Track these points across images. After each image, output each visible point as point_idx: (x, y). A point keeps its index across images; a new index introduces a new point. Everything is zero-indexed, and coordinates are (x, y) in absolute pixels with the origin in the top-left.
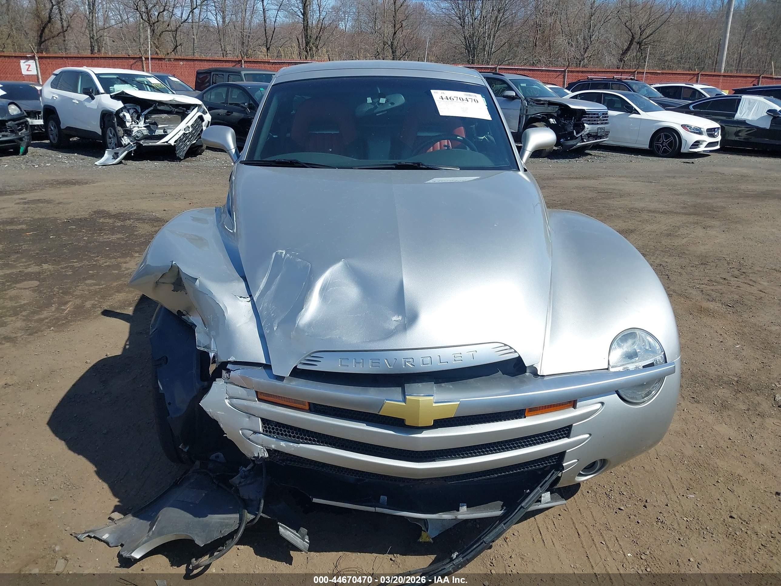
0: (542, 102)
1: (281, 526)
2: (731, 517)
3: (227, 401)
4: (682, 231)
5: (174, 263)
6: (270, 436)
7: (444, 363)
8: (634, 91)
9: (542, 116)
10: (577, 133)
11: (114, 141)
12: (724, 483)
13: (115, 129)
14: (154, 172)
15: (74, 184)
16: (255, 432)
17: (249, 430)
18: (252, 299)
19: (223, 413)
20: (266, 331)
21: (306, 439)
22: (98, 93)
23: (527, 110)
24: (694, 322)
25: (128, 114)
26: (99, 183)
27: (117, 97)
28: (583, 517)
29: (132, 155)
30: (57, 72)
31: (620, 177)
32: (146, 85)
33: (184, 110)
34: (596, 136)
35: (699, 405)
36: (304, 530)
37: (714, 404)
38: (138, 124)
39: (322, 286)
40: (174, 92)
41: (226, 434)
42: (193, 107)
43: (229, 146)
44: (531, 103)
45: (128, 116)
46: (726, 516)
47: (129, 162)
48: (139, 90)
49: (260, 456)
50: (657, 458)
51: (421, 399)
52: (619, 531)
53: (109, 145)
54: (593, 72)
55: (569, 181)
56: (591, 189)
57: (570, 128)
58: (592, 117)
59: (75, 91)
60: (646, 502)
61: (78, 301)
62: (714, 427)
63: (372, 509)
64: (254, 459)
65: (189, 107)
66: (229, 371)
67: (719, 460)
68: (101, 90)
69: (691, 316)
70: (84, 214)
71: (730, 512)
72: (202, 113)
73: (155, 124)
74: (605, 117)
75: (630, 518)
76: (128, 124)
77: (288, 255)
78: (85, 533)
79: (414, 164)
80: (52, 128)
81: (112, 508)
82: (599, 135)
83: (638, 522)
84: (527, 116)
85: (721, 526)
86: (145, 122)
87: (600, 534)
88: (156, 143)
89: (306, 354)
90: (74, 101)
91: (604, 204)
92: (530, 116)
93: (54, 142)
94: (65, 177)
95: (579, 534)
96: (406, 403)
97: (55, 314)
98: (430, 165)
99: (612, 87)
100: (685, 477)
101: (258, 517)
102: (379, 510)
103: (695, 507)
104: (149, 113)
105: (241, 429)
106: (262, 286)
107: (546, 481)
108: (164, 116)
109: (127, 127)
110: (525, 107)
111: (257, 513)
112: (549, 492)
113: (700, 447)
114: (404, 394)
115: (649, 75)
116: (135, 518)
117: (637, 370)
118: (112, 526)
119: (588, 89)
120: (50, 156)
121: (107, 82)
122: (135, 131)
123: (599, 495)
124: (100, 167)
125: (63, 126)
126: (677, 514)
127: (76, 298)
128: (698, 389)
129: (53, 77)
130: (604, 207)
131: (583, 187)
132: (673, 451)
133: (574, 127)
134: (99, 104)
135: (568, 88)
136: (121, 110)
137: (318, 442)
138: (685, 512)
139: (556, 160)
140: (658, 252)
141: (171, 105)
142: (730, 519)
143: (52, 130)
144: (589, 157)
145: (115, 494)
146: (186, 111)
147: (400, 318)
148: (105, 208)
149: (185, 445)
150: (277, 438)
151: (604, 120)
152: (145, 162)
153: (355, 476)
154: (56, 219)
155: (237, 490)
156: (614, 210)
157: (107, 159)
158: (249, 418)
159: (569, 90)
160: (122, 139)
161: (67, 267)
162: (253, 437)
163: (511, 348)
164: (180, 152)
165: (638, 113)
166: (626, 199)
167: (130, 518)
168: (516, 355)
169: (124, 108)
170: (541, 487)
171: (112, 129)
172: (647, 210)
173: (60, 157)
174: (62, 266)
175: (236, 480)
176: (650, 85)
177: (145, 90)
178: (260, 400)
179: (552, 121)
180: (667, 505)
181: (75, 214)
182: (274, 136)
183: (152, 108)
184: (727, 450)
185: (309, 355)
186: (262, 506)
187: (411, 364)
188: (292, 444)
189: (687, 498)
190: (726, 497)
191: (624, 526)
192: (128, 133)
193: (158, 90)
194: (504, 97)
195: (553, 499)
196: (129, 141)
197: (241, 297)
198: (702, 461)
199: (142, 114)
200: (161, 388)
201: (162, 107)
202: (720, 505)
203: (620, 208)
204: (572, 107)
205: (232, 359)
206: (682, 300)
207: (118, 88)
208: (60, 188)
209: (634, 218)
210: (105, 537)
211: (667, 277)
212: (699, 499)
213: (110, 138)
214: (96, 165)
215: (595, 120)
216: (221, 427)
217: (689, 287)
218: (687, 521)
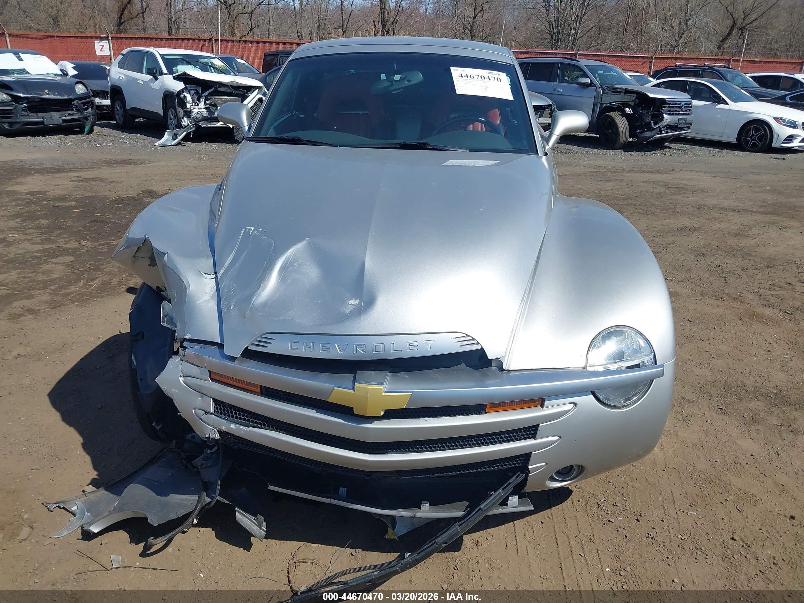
0: (618, 90)
1: (239, 512)
2: (732, 539)
3: (181, 379)
4: (754, 231)
5: (147, 236)
6: (221, 417)
7: (398, 351)
8: (727, 80)
9: (617, 105)
10: (655, 124)
11: (174, 122)
12: (734, 502)
13: (175, 109)
14: (210, 154)
15: (130, 164)
16: (207, 413)
17: (201, 410)
18: (216, 277)
19: (177, 391)
20: (224, 310)
21: (256, 423)
22: (162, 73)
23: (602, 98)
24: (743, 328)
25: (189, 95)
26: (154, 163)
27: (178, 78)
28: (566, 526)
29: (191, 136)
30: (124, 52)
31: (697, 172)
32: (210, 66)
33: (244, 92)
34: (676, 128)
35: (726, 416)
36: (261, 518)
37: (743, 417)
38: (198, 105)
39: (282, 266)
40: (237, 74)
41: (180, 413)
42: (254, 89)
43: (243, 123)
44: (606, 91)
45: (189, 97)
46: (726, 538)
47: (188, 144)
48: (202, 71)
49: (211, 437)
50: (664, 470)
51: (370, 387)
52: (603, 544)
53: (170, 126)
54: (683, 59)
55: (639, 175)
56: (661, 183)
57: (648, 119)
58: (672, 107)
59: (141, 72)
60: (640, 515)
61: (106, 278)
62: (737, 441)
63: (327, 501)
64: (206, 440)
65: (249, 89)
66: (185, 348)
67: (734, 477)
68: (165, 71)
69: (740, 322)
70: (132, 193)
71: (733, 533)
72: (262, 95)
73: (215, 105)
74: (688, 107)
75: (618, 531)
76: (188, 105)
77: (256, 232)
78: (55, 503)
79: (420, 144)
80: (118, 108)
81: (89, 481)
82: (679, 126)
83: (626, 537)
84: (601, 105)
85: (719, 547)
86: (205, 104)
87: (580, 545)
88: (215, 125)
89: (258, 334)
90: (138, 81)
91: (672, 199)
92: (604, 105)
93: (119, 122)
94: (123, 157)
95: (557, 544)
96: (354, 391)
97: (82, 289)
98: (437, 145)
99: (702, 74)
100: (691, 492)
101: (215, 500)
102: (334, 502)
103: (694, 525)
104: (209, 94)
105: (194, 409)
106: (227, 264)
107: (510, 483)
108: (224, 97)
109: (187, 108)
110: (600, 95)
111: (214, 495)
112: (517, 496)
113: (716, 461)
114: (354, 382)
115: (745, 63)
116: (107, 492)
117: (619, 371)
118: (83, 499)
119: (675, 77)
120: (114, 136)
121: (171, 63)
122: (194, 113)
123: (590, 504)
124: (159, 148)
125: (128, 107)
126: (671, 531)
127: (105, 275)
128: (729, 400)
129: (120, 57)
130: (671, 203)
131: (653, 182)
132: (684, 463)
133: (652, 117)
134: (163, 84)
135: (653, 77)
136: (182, 91)
137: (268, 426)
138: (681, 529)
139: (630, 153)
140: (720, 253)
141: (232, 86)
142: (731, 541)
143: (118, 110)
144: (668, 150)
145: (95, 468)
146: (247, 93)
147: (357, 302)
148: (154, 188)
149: (157, 424)
150: (227, 420)
151: (686, 111)
152: (203, 143)
153: (306, 464)
154: (105, 197)
155: (199, 473)
156: (682, 206)
157: (167, 140)
158: (202, 397)
159: (654, 78)
160: (182, 120)
161: (103, 244)
162: (205, 417)
163: (473, 339)
164: (238, 135)
165: (727, 104)
166: (697, 195)
167: (102, 492)
168: (478, 347)
169: (186, 88)
170: (503, 489)
171: (173, 110)
172: (719, 208)
173: (123, 137)
174: (100, 243)
175: (198, 462)
176: (745, 74)
177: (209, 72)
178: (213, 380)
179: (628, 110)
180: (663, 521)
181: (124, 193)
182: (301, 116)
183: (212, 90)
184: (746, 467)
185: (261, 336)
186: (218, 489)
187: (363, 351)
188: (241, 427)
189: (687, 514)
190: (732, 517)
191: (609, 539)
192: (188, 114)
193: (221, 71)
194: (578, 84)
195: (520, 504)
196: (189, 122)
197: (206, 274)
198: (714, 477)
199: (203, 95)
200: (135, 363)
201: (222, 88)
202: (723, 525)
203: (689, 205)
204: (651, 95)
205: (188, 336)
206: (735, 304)
207: (181, 69)
208: (116, 167)
209: (703, 215)
210: (74, 508)
211: (724, 279)
212: (700, 517)
213: (171, 119)
214: (155, 146)
215: (676, 111)
216: (175, 405)
217: (747, 290)
218: (681, 539)
